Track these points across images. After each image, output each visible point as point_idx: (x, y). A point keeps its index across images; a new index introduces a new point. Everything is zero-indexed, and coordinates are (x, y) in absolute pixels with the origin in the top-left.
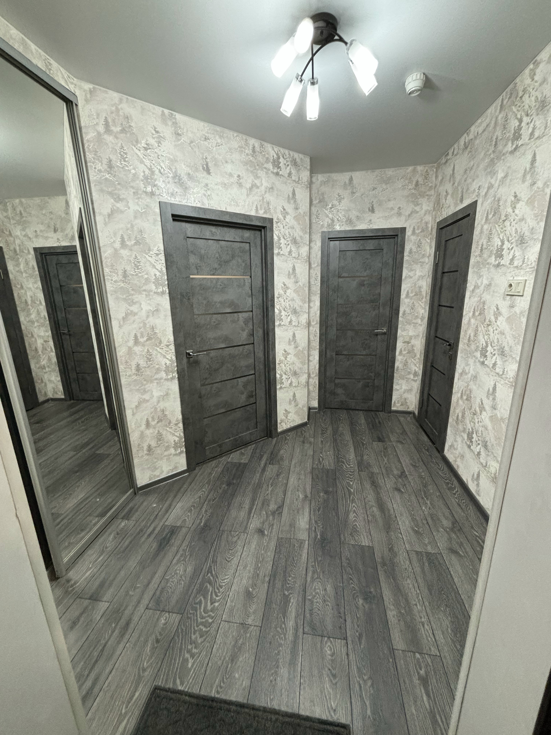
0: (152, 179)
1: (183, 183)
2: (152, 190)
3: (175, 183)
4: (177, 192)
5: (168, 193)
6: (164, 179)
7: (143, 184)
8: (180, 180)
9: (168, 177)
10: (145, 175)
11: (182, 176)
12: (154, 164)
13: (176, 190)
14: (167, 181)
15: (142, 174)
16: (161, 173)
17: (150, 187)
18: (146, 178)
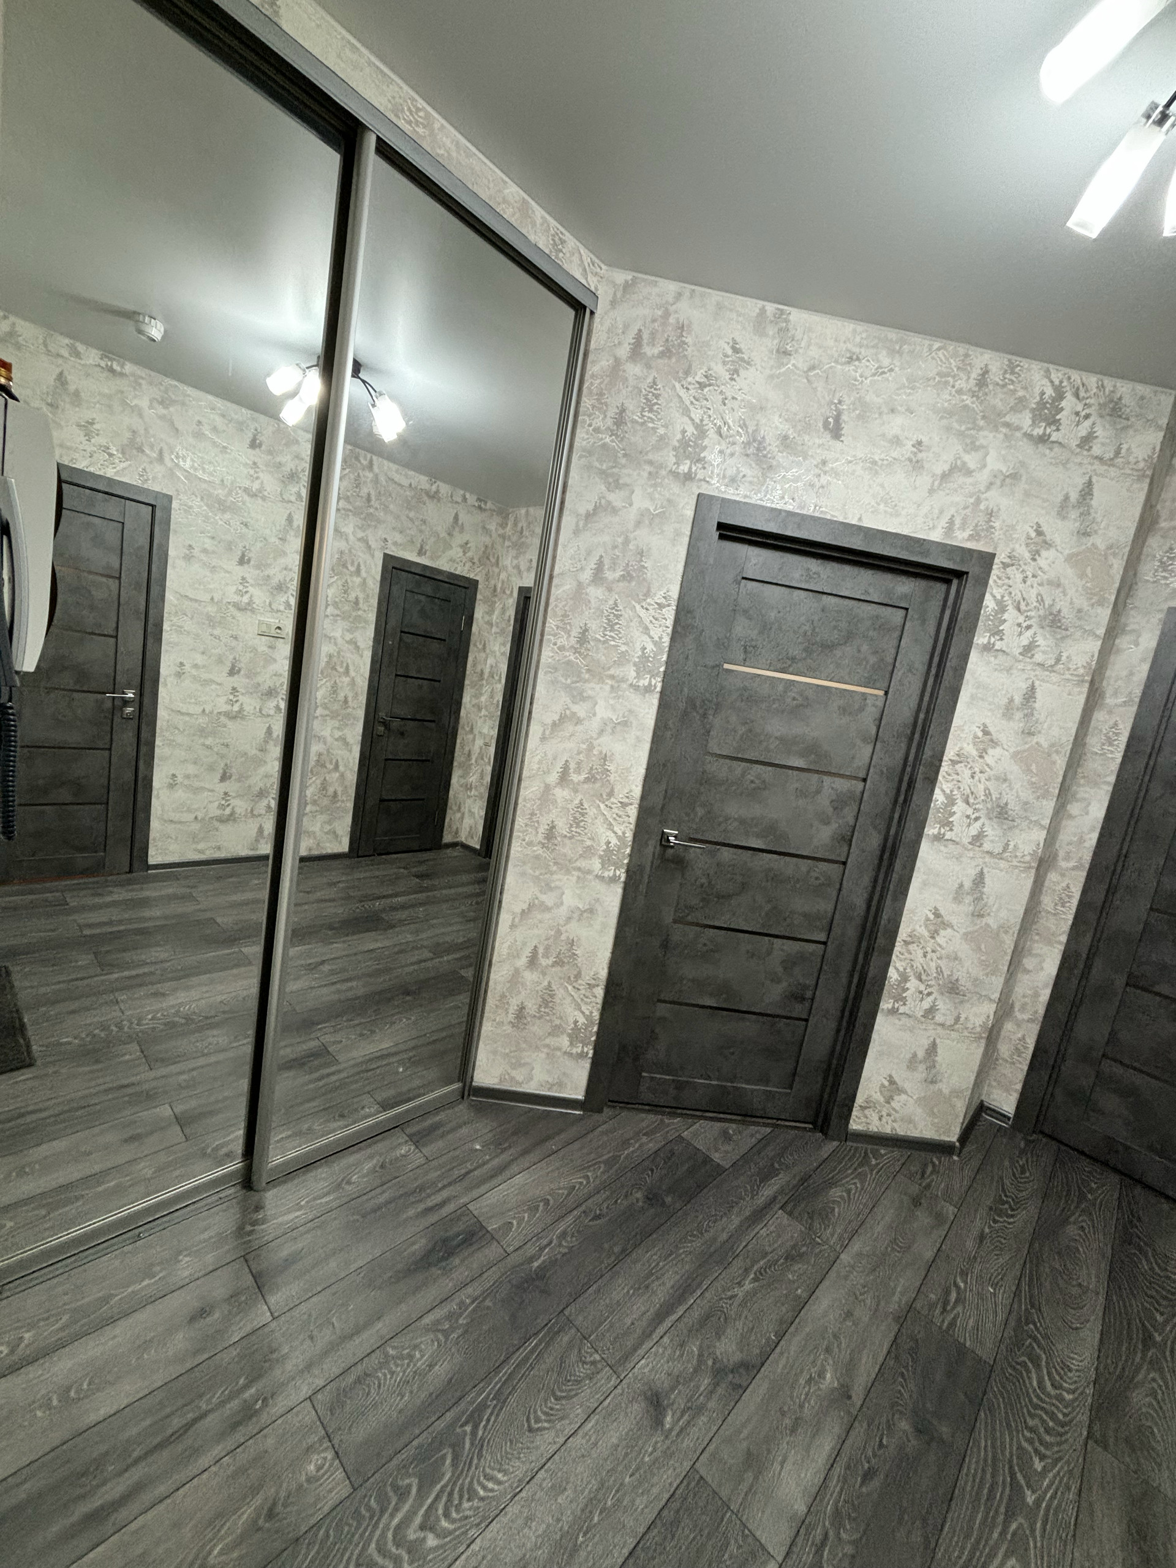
0: (696, 445)
1: (765, 456)
2: (690, 468)
3: (747, 455)
4: (744, 476)
5: (724, 477)
6: (724, 447)
7: (676, 456)
8: (758, 449)
9: (734, 444)
10: (684, 437)
11: (768, 441)
12: (710, 416)
13: (744, 470)
14: (728, 451)
15: (679, 436)
16: (721, 435)
17: (688, 462)
18: (684, 443)
